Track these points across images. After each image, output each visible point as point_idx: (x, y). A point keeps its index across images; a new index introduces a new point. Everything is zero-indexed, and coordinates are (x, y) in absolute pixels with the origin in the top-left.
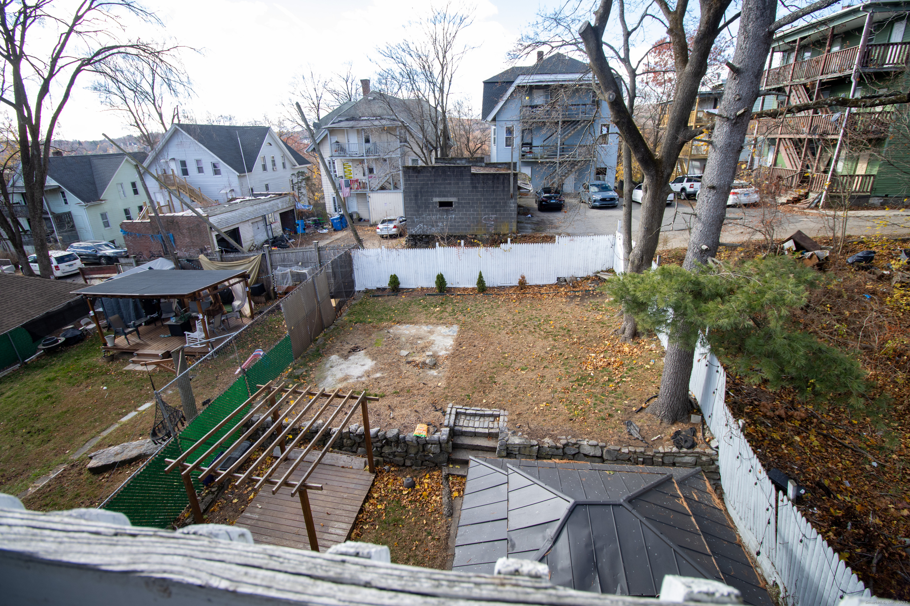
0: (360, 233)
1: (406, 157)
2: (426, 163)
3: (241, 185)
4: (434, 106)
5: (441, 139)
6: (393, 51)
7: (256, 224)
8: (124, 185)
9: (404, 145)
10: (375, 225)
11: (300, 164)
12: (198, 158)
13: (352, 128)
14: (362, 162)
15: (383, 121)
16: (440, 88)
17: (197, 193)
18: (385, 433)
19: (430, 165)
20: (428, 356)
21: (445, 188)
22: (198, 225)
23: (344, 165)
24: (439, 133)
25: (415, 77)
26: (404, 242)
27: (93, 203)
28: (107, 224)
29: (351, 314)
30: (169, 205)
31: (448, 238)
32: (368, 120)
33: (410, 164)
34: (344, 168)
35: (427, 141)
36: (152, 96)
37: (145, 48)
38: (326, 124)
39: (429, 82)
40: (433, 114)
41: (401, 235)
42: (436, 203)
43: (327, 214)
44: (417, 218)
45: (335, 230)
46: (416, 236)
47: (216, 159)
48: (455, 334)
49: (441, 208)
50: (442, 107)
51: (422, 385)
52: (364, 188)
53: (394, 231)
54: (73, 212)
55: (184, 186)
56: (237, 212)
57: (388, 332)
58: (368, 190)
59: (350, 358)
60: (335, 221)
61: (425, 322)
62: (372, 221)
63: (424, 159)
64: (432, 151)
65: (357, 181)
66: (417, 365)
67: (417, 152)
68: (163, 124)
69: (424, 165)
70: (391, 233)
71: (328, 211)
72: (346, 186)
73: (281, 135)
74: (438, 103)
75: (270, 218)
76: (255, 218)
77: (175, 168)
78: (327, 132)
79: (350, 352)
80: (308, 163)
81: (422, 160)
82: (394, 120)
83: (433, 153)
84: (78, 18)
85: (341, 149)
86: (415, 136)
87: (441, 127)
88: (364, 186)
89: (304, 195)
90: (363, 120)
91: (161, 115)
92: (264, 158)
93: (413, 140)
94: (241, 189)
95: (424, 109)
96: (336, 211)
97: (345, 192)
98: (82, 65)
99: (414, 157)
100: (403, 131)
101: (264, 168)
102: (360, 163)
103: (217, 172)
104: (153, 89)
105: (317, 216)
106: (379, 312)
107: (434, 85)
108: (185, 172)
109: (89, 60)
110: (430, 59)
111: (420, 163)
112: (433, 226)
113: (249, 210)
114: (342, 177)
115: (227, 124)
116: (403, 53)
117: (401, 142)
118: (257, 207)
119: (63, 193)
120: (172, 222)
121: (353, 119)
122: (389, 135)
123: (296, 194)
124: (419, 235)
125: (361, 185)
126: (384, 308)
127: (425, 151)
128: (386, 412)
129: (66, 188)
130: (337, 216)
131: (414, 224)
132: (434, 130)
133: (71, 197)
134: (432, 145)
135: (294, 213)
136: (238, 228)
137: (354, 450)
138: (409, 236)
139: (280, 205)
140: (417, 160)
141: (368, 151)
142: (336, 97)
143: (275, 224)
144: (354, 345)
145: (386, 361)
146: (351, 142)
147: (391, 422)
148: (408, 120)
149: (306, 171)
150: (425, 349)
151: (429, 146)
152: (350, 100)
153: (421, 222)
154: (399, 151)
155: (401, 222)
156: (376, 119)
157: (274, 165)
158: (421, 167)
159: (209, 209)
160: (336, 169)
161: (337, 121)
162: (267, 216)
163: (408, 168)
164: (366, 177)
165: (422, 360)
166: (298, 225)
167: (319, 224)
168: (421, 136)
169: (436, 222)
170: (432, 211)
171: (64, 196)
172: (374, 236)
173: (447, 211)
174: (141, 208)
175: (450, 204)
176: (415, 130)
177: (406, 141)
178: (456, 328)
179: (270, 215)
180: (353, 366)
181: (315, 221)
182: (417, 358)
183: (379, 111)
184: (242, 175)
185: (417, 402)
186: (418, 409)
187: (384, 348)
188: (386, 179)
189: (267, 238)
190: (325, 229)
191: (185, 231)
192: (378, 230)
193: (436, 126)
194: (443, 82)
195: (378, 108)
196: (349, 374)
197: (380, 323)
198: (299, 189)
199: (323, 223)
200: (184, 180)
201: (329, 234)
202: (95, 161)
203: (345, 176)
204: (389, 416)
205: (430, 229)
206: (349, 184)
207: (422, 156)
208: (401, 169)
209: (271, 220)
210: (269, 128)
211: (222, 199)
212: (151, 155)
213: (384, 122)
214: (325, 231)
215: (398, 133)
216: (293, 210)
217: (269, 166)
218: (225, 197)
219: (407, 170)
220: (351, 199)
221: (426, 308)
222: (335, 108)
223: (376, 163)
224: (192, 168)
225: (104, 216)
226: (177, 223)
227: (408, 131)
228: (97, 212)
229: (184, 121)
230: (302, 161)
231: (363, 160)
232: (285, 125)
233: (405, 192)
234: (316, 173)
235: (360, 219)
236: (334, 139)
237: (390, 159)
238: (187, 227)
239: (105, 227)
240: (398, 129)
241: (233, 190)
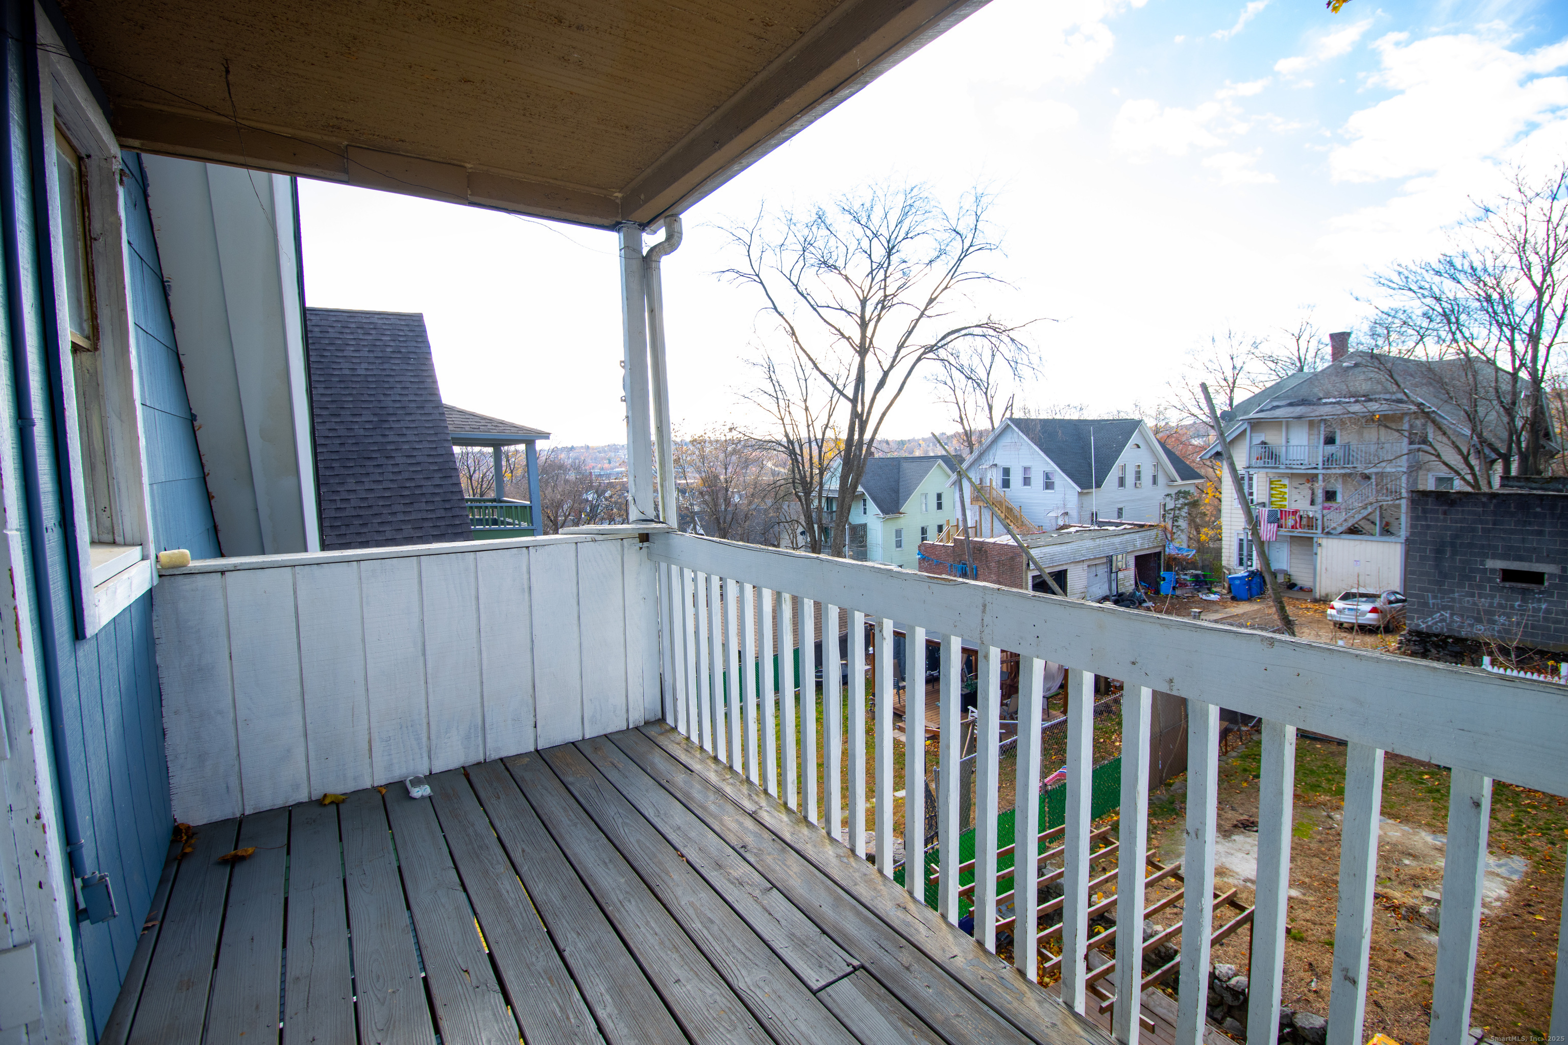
0: (1289, 609)
1: (1421, 473)
2: (1476, 485)
3: (1081, 507)
4: (1510, 370)
5: (1524, 436)
6: (1412, 277)
7: (1094, 568)
8: (928, 497)
9: (1419, 450)
10: (1325, 600)
11: (1183, 479)
12: (1027, 464)
13: (1299, 418)
14: (1312, 478)
15: (1370, 404)
16: (1530, 335)
17: (1016, 513)
18: (1294, 1013)
19: (1485, 489)
20: (1428, 899)
21: (1523, 540)
22: (1012, 559)
23: (1271, 483)
24: (1519, 424)
25: (1463, 317)
26: (1394, 645)
27: (891, 516)
28: (899, 544)
29: (1248, 756)
30: (976, 527)
31: (1520, 650)
32: (1338, 403)
33: (1429, 484)
34: (1272, 489)
35: (1483, 441)
36: (986, 385)
37: (997, 326)
38: (1245, 413)
39: (1500, 325)
40: (1505, 387)
41: (1389, 629)
42: (1493, 571)
43: (1221, 567)
44: (1435, 597)
45: (1234, 599)
46: (1429, 635)
47: (1052, 466)
48: (1515, 877)
49: (1507, 584)
50: (1533, 373)
51: (1400, 955)
52: (1310, 527)
53: (1370, 618)
54: (869, 526)
55: (1001, 503)
56: (1069, 546)
57: (1330, 817)
58: (1319, 530)
59: (1234, 837)
60: (1237, 582)
61: (1428, 825)
62: (1319, 592)
63: (1469, 478)
64: (1493, 462)
65: (1295, 513)
66: (1395, 908)
67: (1452, 463)
68: (991, 418)
69: (1469, 489)
70: (1362, 620)
71: (1224, 563)
72: (1270, 522)
73: (1157, 431)
74: (1522, 365)
75: (1119, 562)
76: (1095, 559)
77: (994, 478)
78: (1246, 425)
79: (1235, 826)
80: (1200, 477)
81: (1463, 479)
82: (1400, 401)
83: (1499, 467)
84: (931, 301)
85: (1269, 456)
86: (1449, 432)
87: (1525, 411)
88: (1311, 523)
89: (1182, 531)
90: (1325, 404)
91: (990, 408)
92: (1124, 468)
93: (1445, 440)
94: (1079, 513)
95: (1480, 378)
96: (1241, 563)
97: (1267, 530)
98: (924, 353)
99: (1444, 472)
100: (1418, 423)
101: (1122, 482)
102: (1308, 481)
103: (1049, 485)
104: (988, 374)
105: (1203, 569)
106: (1312, 771)
107: (1512, 330)
108: (1006, 484)
109: (933, 346)
110: (1507, 279)
111: (1458, 485)
112: (1479, 620)
113: (1088, 546)
114: (1264, 505)
115: (1075, 416)
116: (1437, 279)
117: (1411, 443)
118: (1102, 541)
119: (865, 500)
120: (980, 550)
121: (1304, 402)
122: (1383, 431)
123: (1169, 526)
124: (1436, 635)
125: (1304, 522)
126: (1326, 766)
127: (1474, 461)
128: (1302, 974)
129: (870, 494)
130: (1242, 572)
131: (1424, 609)
132: (1506, 419)
133: (872, 507)
134: (1495, 450)
135: (1159, 559)
136: (1066, 571)
137: (1219, 1017)
138: (1410, 633)
139: (1138, 543)
140: (1451, 479)
141: (1329, 460)
142: (1273, 366)
143: (1126, 572)
144: (1245, 817)
145: (1315, 872)
146: (1293, 442)
147: (1311, 998)
148: (1435, 400)
149: (1192, 490)
150: (1421, 883)
151: (1487, 451)
152: (1301, 369)
153: (1444, 608)
154: (1404, 463)
155: (1390, 602)
156: (1356, 401)
157: (1138, 478)
158: (1459, 493)
159: (1029, 538)
160: (1254, 490)
161: (1269, 407)
162: (1114, 558)
163: (1425, 494)
164: (1318, 507)
165: (1410, 901)
166: (1164, 579)
167: (1202, 583)
168: (1468, 432)
169: (1492, 613)
170: (1481, 588)
171: (865, 505)
172: (1319, 621)
173: (1524, 592)
174: (940, 528)
175: (1537, 578)
176: (1453, 419)
177: (1425, 441)
178: (1519, 864)
179: (1120, 557)
180: (1240, 855)
181: (1196, 576)
182: (1397, 894)
183: (1365, 387)
184: (1085, 491)
185: (1381, 985)
186: (1383, 1003)
187: (1314, 845)
188: (1365, 513)
189: (1108, 593)
190: (1215, 593)
191: (993, 564)
192: (1329, 611)
193: (1510, 411)
194: (1539, 320)
195: (1361, 382)
196: (1228, 866)
197: (1311, 793)
198: (1175, 519)
199: (1212, 583)
200: (1002, 494)
201: (1222, 603)
202: (905, 465)
203: (1271, 503)
204: (1309, 984)
205: (1471, 626)
206: (1277, 518)
207: (1465, 471)
208: (1404, 494)
209: (1120, 564)
210: (1140, 421)
211: (1048, 525)
212: (969, 459)
213: (1373, 406)
214: (1213, 597)
215: (1406, 426)
216: (1160, 553)
217: (1130, 479)
218: (1053, 522)
219: (1420, 498)
220: (1277, 545)
221: (1438, 795)
222: (1268, 385)
223: (1344, 482)
224: (1016, 479)
225: (898, 533)
226: (986, 551)
227: (1434, 422)
228: (893, 526)
229: (1016, 415)
230: (1187, 472)
231: (1316, 475)
232: (1167, 416)
233: (1409, 544)
234: (1210, 495)
235: (1291, 586)
236: (1258, 438)
237: (1381, 475)
238: (997, 559)
239: (897, 547)
240: (1406, 419)
241: (1066, 513)
